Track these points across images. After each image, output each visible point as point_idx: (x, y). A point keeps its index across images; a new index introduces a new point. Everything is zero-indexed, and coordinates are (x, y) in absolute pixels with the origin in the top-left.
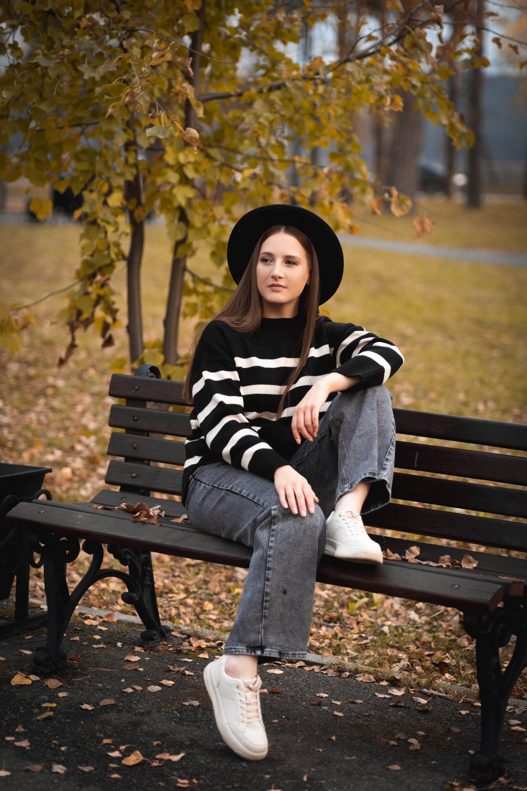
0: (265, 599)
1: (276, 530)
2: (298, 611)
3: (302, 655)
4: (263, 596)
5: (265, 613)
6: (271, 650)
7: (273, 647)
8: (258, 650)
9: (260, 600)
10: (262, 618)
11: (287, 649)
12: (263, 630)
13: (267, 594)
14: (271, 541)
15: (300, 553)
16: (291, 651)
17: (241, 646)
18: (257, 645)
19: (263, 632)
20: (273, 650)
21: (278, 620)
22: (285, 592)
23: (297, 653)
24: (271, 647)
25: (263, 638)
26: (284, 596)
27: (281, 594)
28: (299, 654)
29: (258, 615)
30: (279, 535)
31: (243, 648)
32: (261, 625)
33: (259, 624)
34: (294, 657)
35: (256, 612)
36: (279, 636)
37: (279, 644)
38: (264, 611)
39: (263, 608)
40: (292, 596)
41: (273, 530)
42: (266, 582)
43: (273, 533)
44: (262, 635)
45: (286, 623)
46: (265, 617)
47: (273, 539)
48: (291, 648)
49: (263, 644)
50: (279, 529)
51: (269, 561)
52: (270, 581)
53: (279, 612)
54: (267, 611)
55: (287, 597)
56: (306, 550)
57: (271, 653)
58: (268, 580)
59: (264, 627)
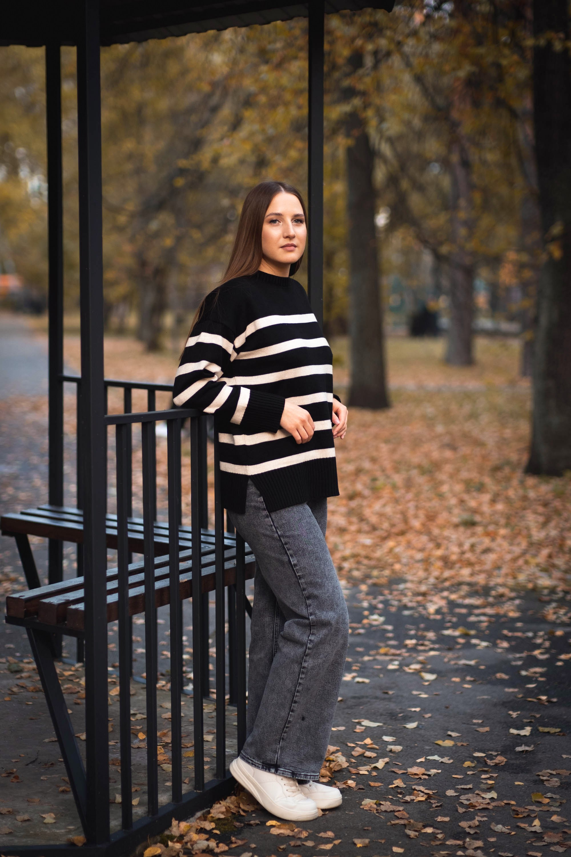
0: (287, 725)
1: (307, 668)
2: (313, 737)
3: (313, 777)
4: (286, 723)
5: (283, 736)
6: (284, 770)
7: (287, 768)
8: (273, 768)
9: (283, 727)
10: (280, 739)
11: (300, 770)
12: (280, 750)
13: (290, 722)
14: (301, 678)
15: (321, 685)
16: (303, 772)
17: (258, 761)
18: (272, 763)
19: (279, 753)
20: (287, 770)
21: (294, 743)
22: (303, 719)
23: (309, 774)
24: (285, 767)
25: (279, 758)
26: (302, 721)
27: (299, 721)
28: (311, 775)
29: (277, 737)
30: (309, 673)
31: (259, 763)
32: (278, 746)
33: (277, 745)
34: (306, 778)
35: (277, 736)
36: (294, 758)
37: (293, 765)
38: (283, 734)
39: (283, 731)
40: (309, 723)
41: (304, 668)
42: (291, 713)
43: (303, 670)
44: (279, 755)
45: (301, 746)
46: (283, 739)
47: (303, 676)
48: (303, 770)
49: (278, 763)
50: (309, 668)
51: (296, 696)
52: (294, 712)
53: (296, 736)
54: (285, 734)
55: (305, 723)
56: (326, 683)
57: (284, 772)
58: (293, 711)
59: (281, 747)
